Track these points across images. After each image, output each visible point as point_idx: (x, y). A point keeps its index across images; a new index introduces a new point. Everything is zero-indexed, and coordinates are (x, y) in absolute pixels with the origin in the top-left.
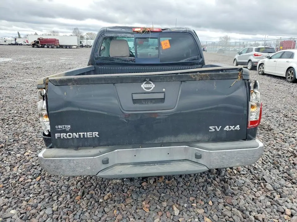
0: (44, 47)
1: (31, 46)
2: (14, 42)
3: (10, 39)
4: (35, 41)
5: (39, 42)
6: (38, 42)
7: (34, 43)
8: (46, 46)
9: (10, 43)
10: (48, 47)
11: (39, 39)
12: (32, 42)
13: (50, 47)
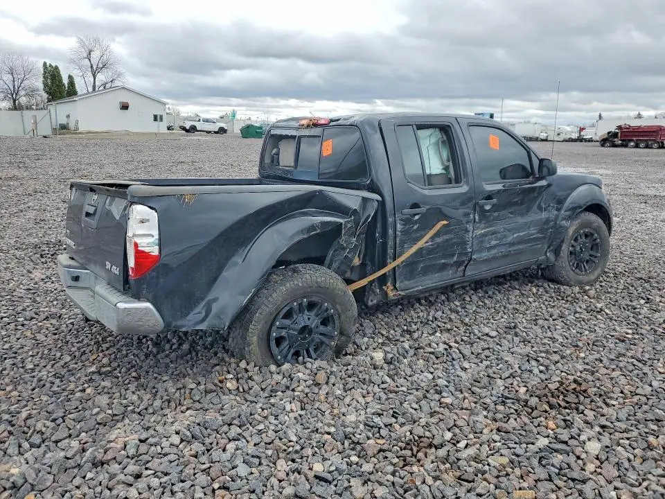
0: (626, 146)
1: (598, 144)
2: (575, 136)
3: (568, 129)
4: (609, 133)
5: (619, 134)
6: (615, 135)
7: (606, 136)
8: (632, 144)
9: (568, 137)
10: (637, 146)
11: (620, 127)
12: (603, 135)
13: (642, 145)
